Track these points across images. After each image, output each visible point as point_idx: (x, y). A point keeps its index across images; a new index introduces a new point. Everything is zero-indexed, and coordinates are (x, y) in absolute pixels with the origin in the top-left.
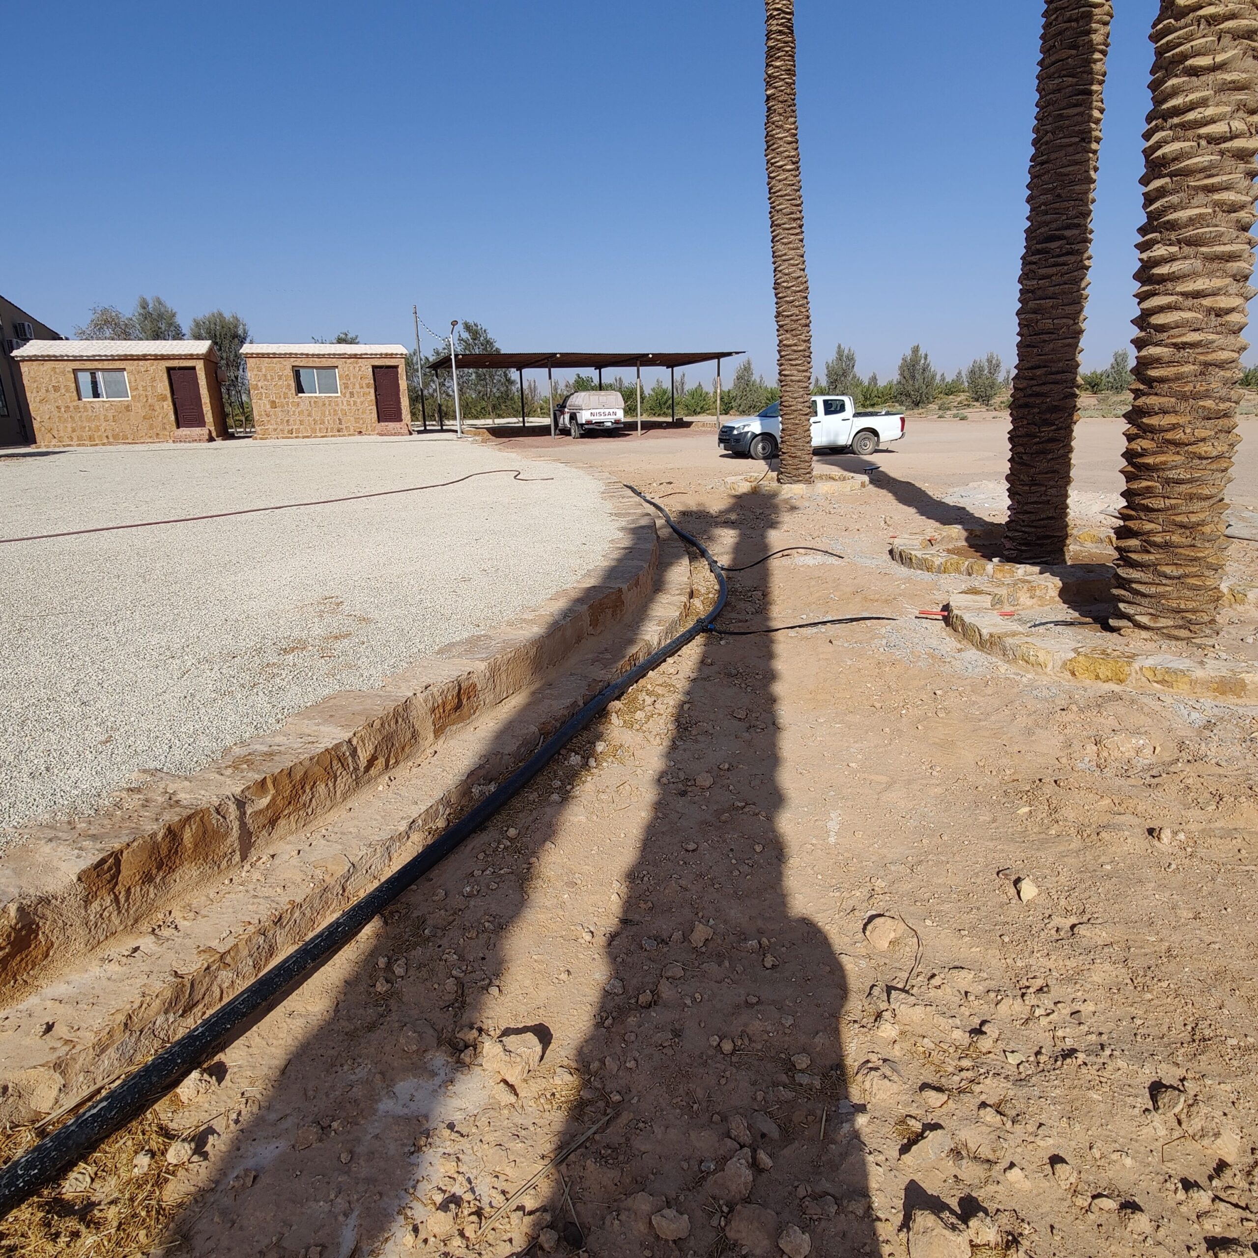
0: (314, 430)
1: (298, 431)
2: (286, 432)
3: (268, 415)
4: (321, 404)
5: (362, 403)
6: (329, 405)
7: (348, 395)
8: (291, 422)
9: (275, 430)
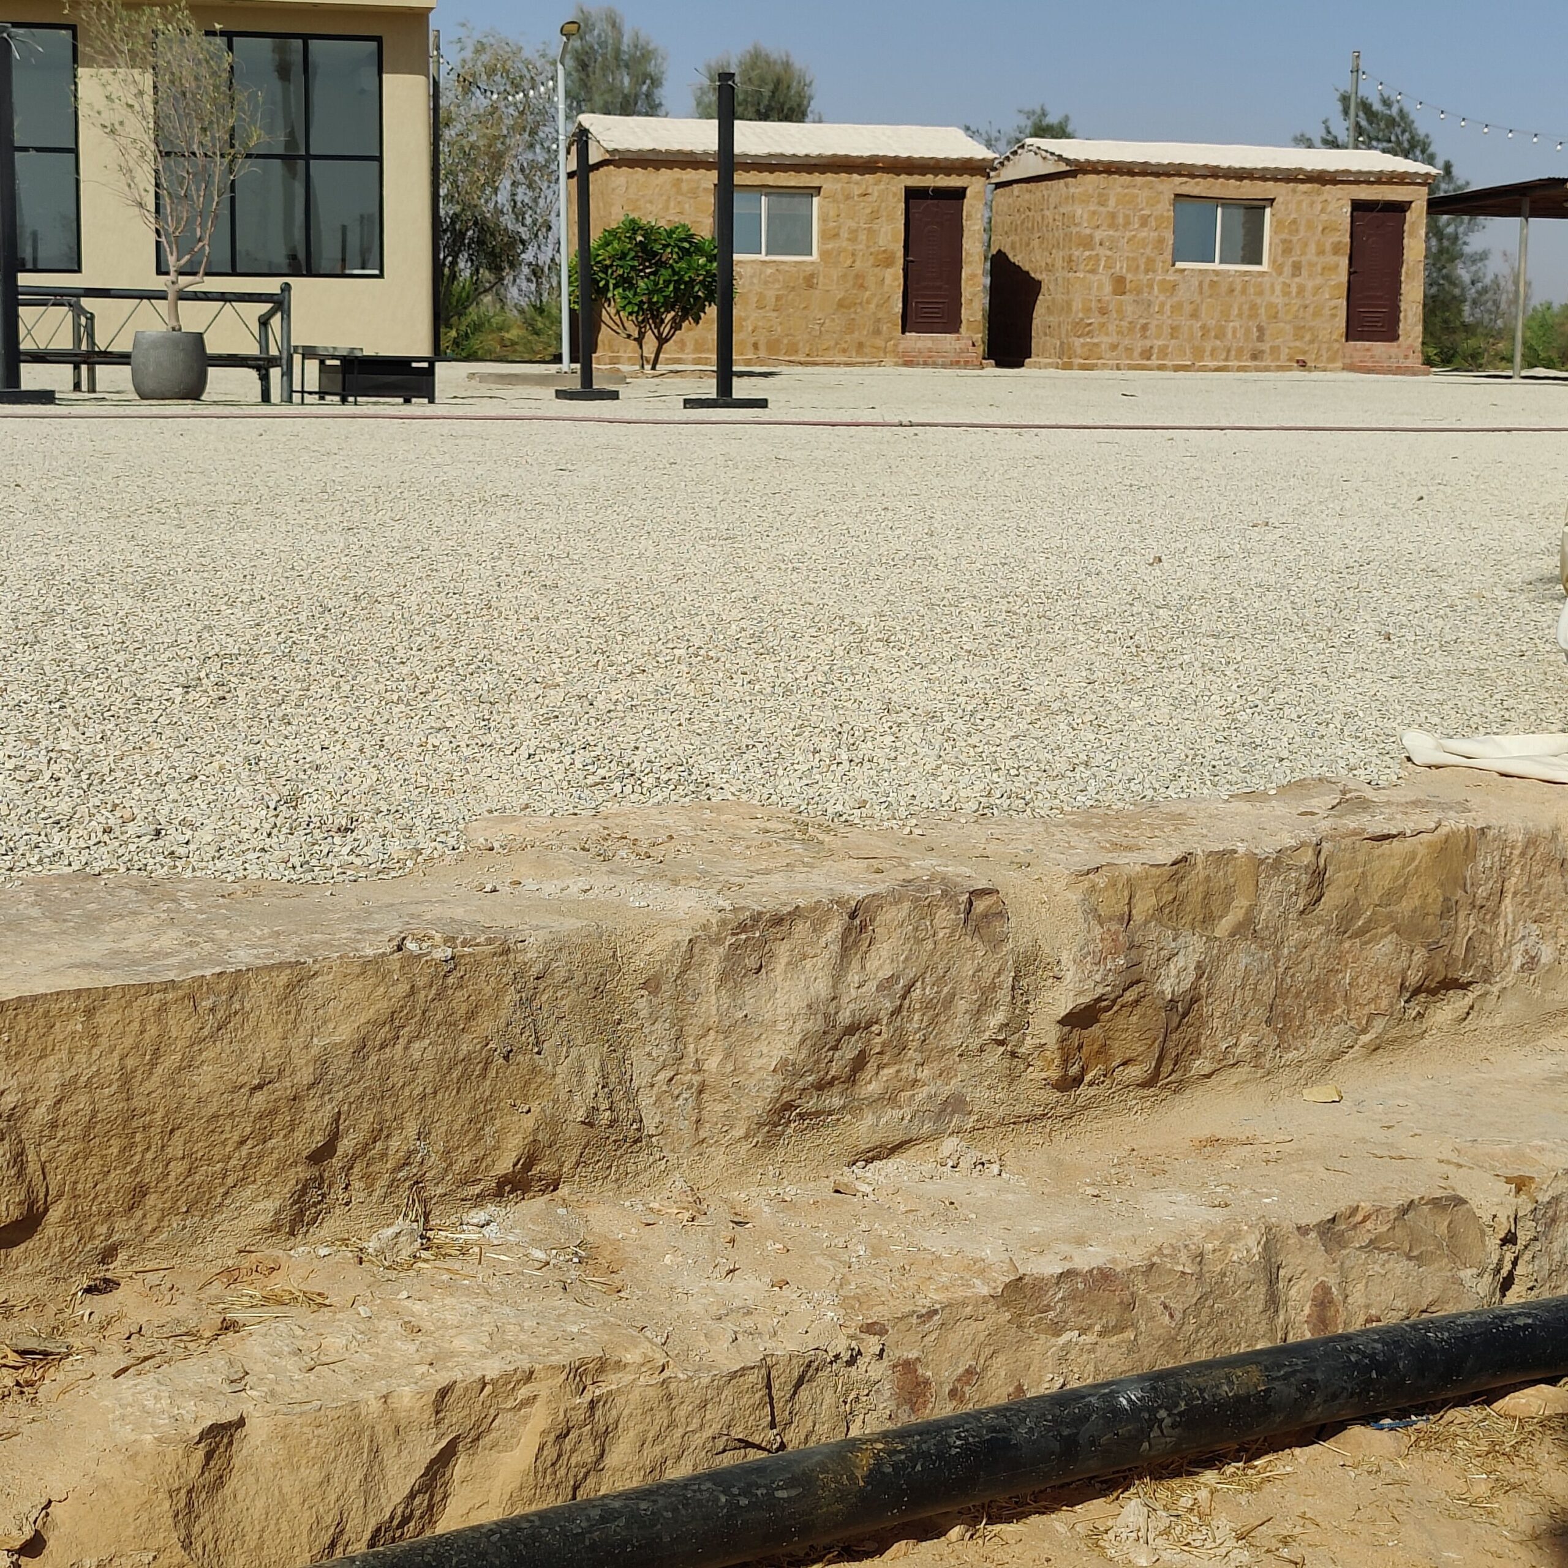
0: (1198, 353)
1: (1163, 353)
2: (1136, 354)
3: (1103, 312)
4: (1224, 289)
5: (1317, 289)
6: (1244, 291)
7: (1288, 270)
8: (1152, 330)
9: (1114, 347)
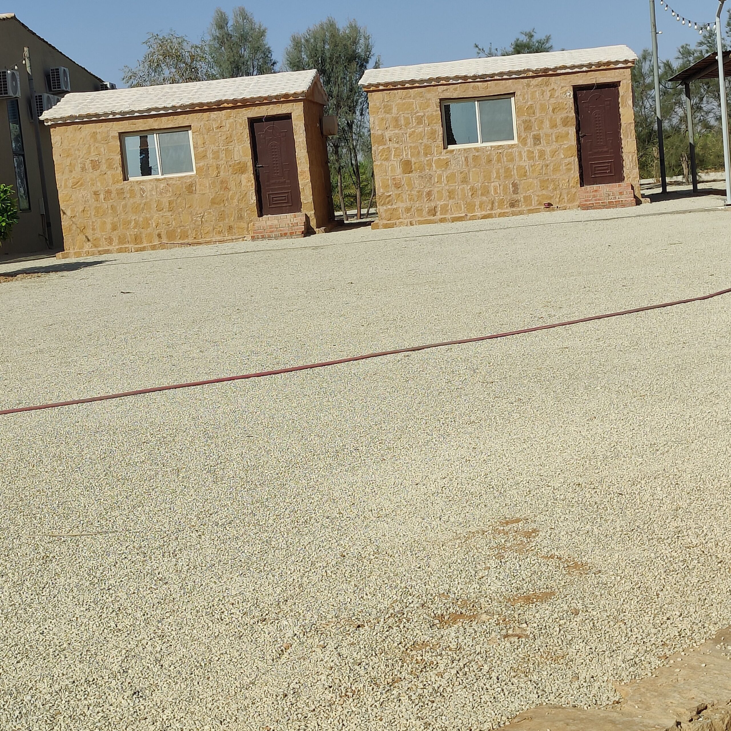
0: (470, 207)
1: (445, 209)
2: (424, 213)
3: (398, 186)
4: (484, 161)
5: (554, 153)
6: (499, 161)
7: (530, 141)
8: (435, 195)
9: (408, 210)
